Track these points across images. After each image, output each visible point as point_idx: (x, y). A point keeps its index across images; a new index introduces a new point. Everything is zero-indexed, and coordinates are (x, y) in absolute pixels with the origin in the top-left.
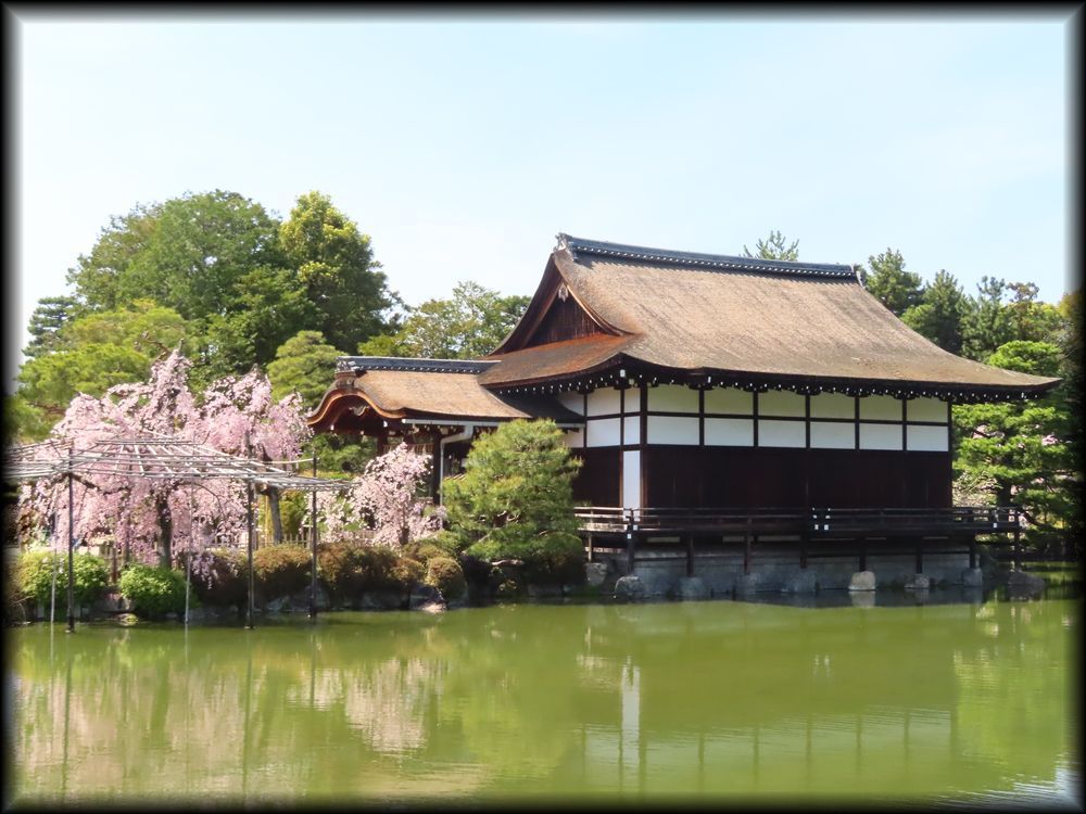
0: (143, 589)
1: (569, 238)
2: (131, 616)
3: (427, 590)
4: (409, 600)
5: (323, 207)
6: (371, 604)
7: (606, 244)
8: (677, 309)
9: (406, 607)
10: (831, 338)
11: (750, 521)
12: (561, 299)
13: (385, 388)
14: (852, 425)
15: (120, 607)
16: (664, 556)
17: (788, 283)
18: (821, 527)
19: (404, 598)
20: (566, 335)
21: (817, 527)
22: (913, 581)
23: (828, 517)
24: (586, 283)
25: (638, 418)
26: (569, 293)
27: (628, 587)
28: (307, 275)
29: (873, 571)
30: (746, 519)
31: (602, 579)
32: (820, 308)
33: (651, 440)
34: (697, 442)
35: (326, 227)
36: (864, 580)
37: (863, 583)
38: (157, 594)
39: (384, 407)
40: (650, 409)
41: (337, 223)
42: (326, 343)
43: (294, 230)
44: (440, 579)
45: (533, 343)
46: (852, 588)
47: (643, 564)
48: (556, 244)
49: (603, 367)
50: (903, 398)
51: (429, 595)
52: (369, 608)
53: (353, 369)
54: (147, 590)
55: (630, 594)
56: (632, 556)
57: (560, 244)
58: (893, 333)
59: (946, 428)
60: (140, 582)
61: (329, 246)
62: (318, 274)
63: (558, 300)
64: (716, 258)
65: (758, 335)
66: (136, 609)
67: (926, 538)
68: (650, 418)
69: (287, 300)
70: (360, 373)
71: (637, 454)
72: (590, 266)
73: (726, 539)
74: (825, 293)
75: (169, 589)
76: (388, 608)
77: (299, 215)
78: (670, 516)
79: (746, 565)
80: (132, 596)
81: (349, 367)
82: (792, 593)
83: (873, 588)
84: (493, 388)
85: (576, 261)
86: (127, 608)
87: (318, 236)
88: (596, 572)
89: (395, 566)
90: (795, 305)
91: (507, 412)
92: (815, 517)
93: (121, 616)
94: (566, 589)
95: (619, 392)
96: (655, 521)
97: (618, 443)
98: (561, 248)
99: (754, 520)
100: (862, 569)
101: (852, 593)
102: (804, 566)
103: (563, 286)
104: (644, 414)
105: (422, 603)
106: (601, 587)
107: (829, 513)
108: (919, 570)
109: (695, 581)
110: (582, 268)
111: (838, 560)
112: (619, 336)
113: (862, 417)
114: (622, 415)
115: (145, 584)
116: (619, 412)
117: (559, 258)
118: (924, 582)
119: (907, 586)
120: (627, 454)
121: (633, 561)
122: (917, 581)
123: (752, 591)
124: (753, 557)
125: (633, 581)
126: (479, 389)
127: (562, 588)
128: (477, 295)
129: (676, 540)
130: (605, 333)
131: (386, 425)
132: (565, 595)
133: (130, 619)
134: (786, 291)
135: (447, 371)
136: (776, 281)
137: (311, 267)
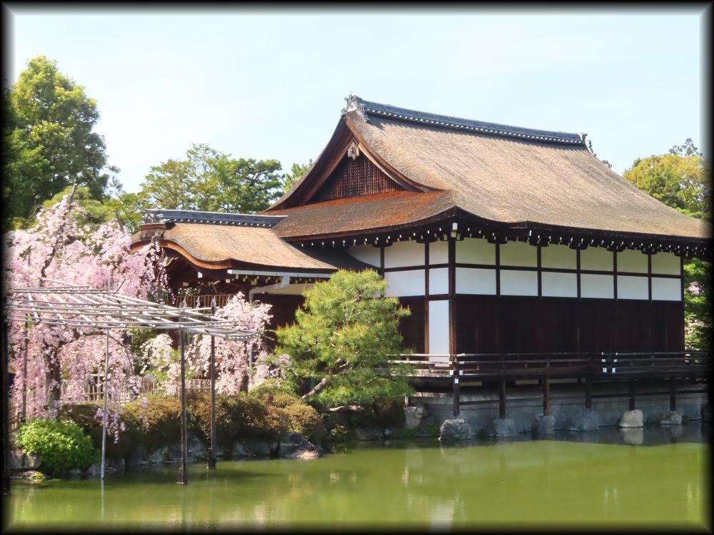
0: (51, 445)
1: (359, 100)
2: (37, 474)
3: (295, 438)
4: (279, 447)
5: (50, 72)
6: (244, 453)
7: (389, 107)
8: (466, 169)
9: (275, 455)
10: (592, 198)
11: (548, 365)
12: (351, 158)
13: (201, 241)
14: (611, 277)
15: (23, 464)
16: (474, 399)
17: (535, 148)
18: (610, 370)
19: (274, 446)
20: (352, 193)
21: (605, 370)
22: (669, 418)
23: (615, 361)
24: (382, 142)
25: (446, 270)
26: (360, 152)
27: (456, 430)
28: (41, 135)
29: (639, 408)
30: (545, 363)
31: (418, 422)
32: (571, 172)
33: (459, 290)
34: (494, 293)
35: (59, 90)
36: (634, 418)
37: (633, 420)
38: (65, 450)
39: (203, 259)
40: (457, 261)
41: (66, 85)
42: (90, 198)
43: (25, 91)
44: (305, 425)
45: (316, 199)
46: (625, 425)
47: (466, 407)
48: (346, 106)
49: (434, 220)
50: (649, 253)
51: (298, 443)
52: (240, 457)
53: (162, 222)
54: (54, 446)
55: (457, 436)
56: (457, 399)
57: (349, 105)
58: (633, 195)
59: (679, 280)
60: (46, 438)
61: (60, 108)
62: (51, 134)
63: (346, 159)
64: (476, 123)
65: (539, 194)
66: (41, 466)
67: (677, 378)
68: (458, 269)
69: (25, 158)
70: (170, 226)
71: (446, 303)
72: (381, 128)
73: (518, 382)
74: (566, 158)
75: (75, 444)
76: (259, 456)
77: (31, 77)
78: (483, 362)
79: (545, 406)
80: (37, 454)
81: (158, 219)
82: (581, 432)
83: (642, 425)
84: (294, 242)
85: (368, 122)
86: (32, 465)
87: (51, 98)
88: (414, 415)
89: (267, 414)
90: (550, 167)
91: (315, 264)
92: (604, 360)
93: (26, 473)
94: (387, 432)
95: (423, 245)
96: (474, 366)
97: (423, 293)
98: (350, 110)
99: (551, 363)
100: (632, 408)
101: (625, 430)
102: (588, 405)
103: (353, 145)
104: (452, 266)
105: (293, 450)
106: (418, 429)
107: (616, 357)
108: (673, 407)
109: (509, 422)
110: (373, 128)
111: (607, 400)
112: (422, 192)
113: (619, 270)
114: (427, 267)
115: (51, 439)
116: (423, 263)
117: (352, 119)
118: (678, 418)
119: (663, 422)
120: (432, 304)
121: (458, 404)
122: (672, 418)
123: (550, 431)
124: (550, 399)
125: (461, 424)
126: (280, 242)
127: (383, 431)
128: (210, 156)
129: (479, 384)
130: (404, 190)
131: (200, 275)
132: (385, 438)
133: (35, 477)
134: (538, 156)
135: (243, 225)
136: (526, 146)
137: (46, 126)
